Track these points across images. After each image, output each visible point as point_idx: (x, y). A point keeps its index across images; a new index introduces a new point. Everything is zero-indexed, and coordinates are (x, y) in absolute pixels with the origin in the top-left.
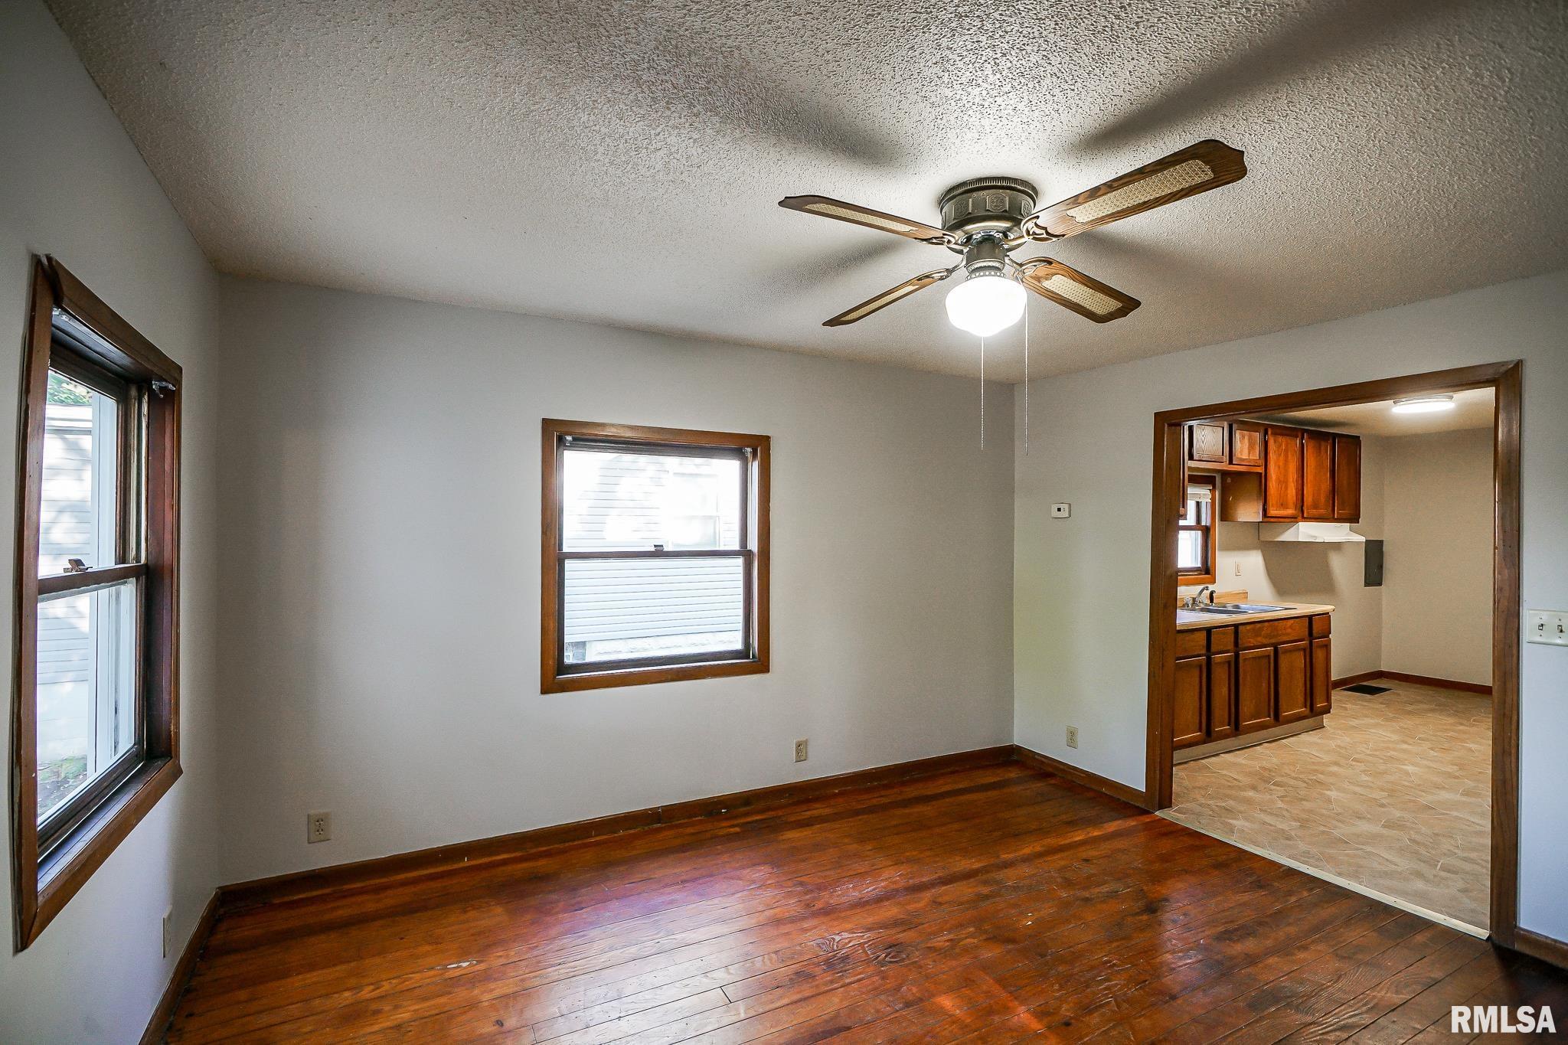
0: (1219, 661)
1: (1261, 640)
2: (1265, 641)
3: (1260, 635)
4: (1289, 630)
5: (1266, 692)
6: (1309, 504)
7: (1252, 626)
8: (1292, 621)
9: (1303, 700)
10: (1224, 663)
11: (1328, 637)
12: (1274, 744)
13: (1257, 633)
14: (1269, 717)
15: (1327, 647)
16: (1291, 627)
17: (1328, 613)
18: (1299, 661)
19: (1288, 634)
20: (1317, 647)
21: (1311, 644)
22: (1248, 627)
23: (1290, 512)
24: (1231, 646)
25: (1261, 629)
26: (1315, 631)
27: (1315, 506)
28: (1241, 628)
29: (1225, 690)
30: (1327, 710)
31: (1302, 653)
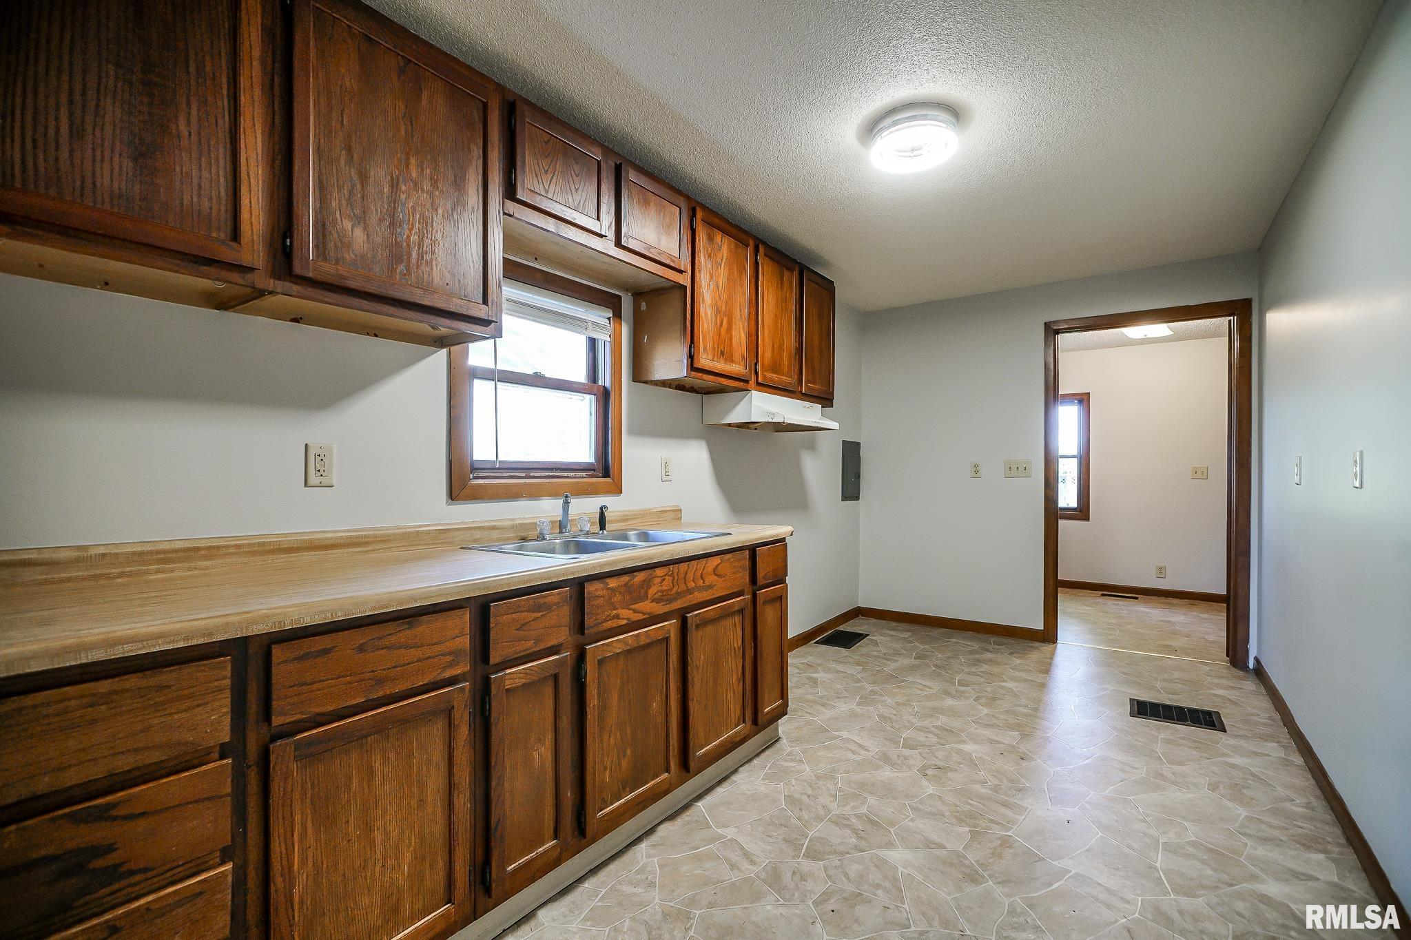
0: (519, 682)
1: (648, 607)
2: (659, 609)
3: (645, 597)
4: (711, 579)
5: (660, 719)
6: (766, 362)
7: (625, 578)
8: (717, 560)
9: (738, 711)
10: (542, 680)
11: (783, 581)
12: (679, 821)
13: (636, 594)
14: (668, 771)
15: (781, 599)
16: (715, 571)
17: (783, 540)
18: (732, 634)
19: (711, 587)
20: (765, 603)
21: (754, 596)
22: (613, 583)
23: (737, 368)
24: (563, 635)
25: (647, 583)
26: (761, 573)
27: (775, 368)
28: (590, 588)
29: (542, 754)
30: (782, 711)
31: (737, 619)
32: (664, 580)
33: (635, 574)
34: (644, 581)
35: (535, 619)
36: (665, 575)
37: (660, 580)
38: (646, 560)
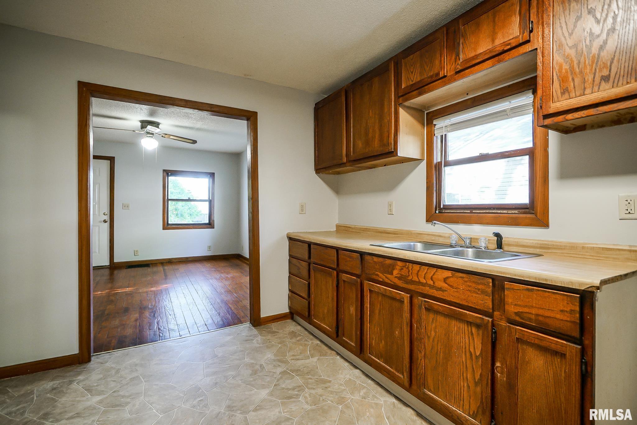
1: (393, 279)
3: (392, 273)
8: (447, 273)
13: (387, 270)
22: (376, 259)
25: (393, 266)
32: (402, 269)
33: (386, 259)
34: (391, 265)
35: (350, 261)
36: (403, 267)
37: (400, 268)
38: (388, 254)
